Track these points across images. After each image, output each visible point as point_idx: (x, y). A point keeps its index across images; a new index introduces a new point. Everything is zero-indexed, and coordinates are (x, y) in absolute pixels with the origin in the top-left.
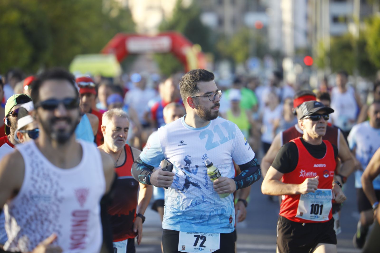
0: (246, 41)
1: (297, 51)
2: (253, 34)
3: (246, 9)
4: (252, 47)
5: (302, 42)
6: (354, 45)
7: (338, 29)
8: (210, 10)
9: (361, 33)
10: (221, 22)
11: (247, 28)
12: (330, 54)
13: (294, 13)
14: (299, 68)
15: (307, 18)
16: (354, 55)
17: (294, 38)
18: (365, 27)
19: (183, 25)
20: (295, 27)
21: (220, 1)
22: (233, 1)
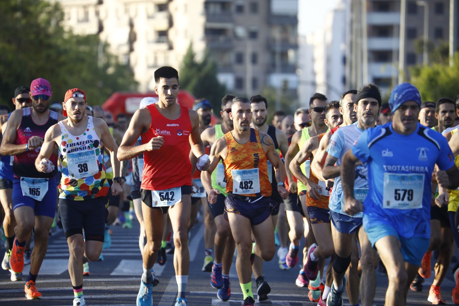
3: (271, 69)
8: (228, 69)
10: (240, 83)
13: (328, 75)
15: (344, 80)
21: (240, 59)
22: (254, 59)
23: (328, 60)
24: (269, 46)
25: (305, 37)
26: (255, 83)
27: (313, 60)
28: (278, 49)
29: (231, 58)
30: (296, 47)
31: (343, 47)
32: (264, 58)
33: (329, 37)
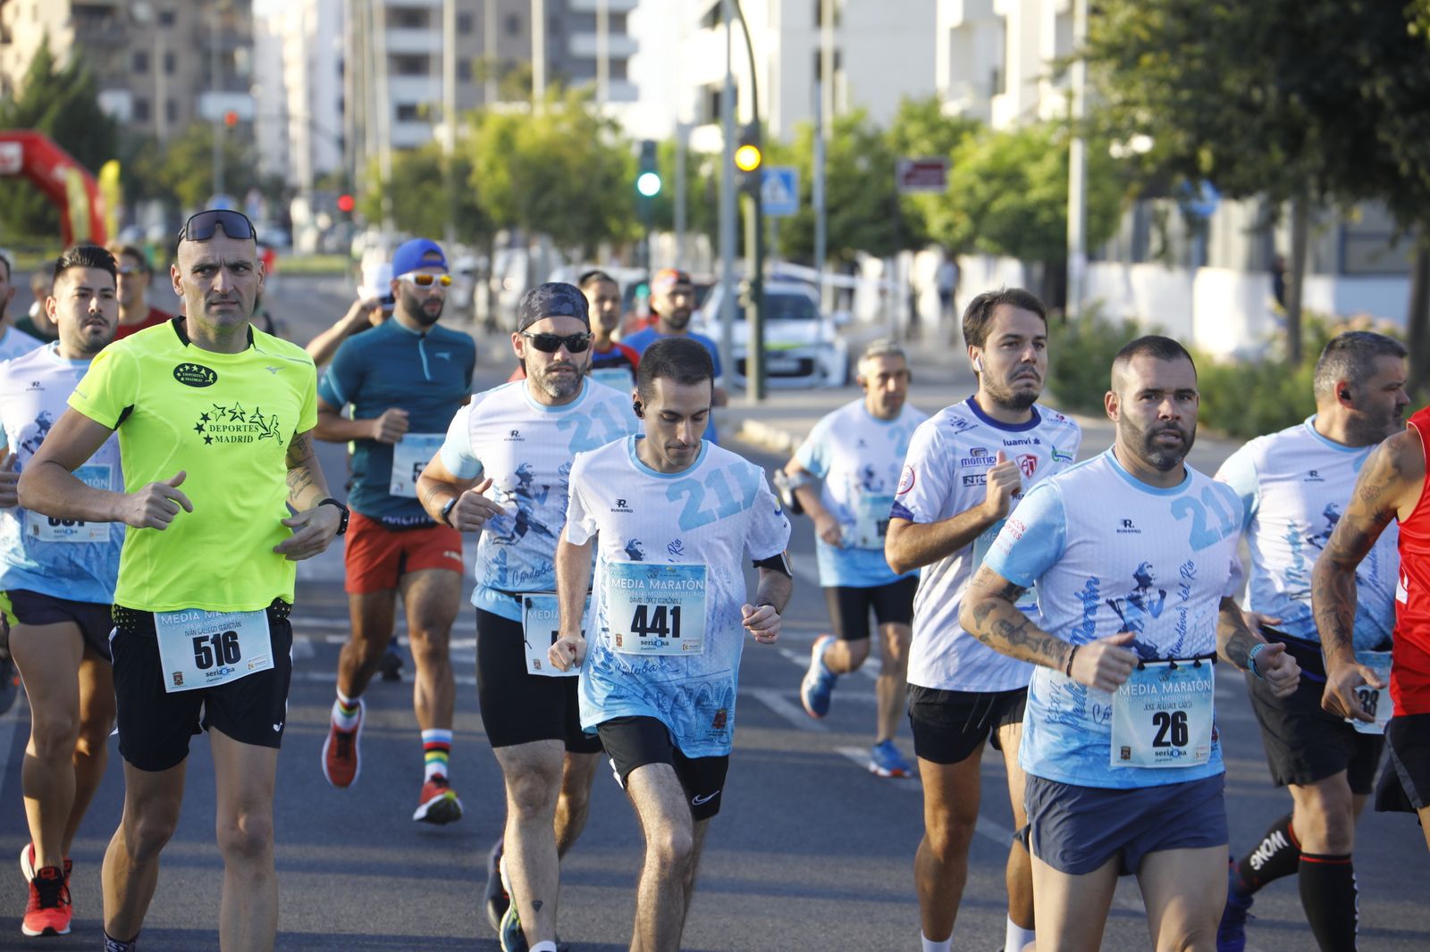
0: (204, 154)
1: (319, 178)
2: (218, 139)
3: (203, 83)
4: (218, 168)
5: (331, 160)
6: (445, 168)
7: (411, 133)
8: (118, 82)
9: (459, 143)
10: (142, 109)
11: (207, 124)
12: (392, 189)
13: (312, 96)
14: (323, 221)
15: (341, 106)
16: (445, 193)
17: (313, 153)
18: (467, 131)
19: (54, 111)
20: (313, 126)
21: (142, 63)
22: (170, 65)
23: (312, 66)
24: (199, 40)
25: (265, 21)
26: (172, 110)
27: (282, 65)
28: (216, 45)
29: (123, 61)
30: (249, 42)
31: (339, 43)
32: (188, 64)
33: (312, 22)
